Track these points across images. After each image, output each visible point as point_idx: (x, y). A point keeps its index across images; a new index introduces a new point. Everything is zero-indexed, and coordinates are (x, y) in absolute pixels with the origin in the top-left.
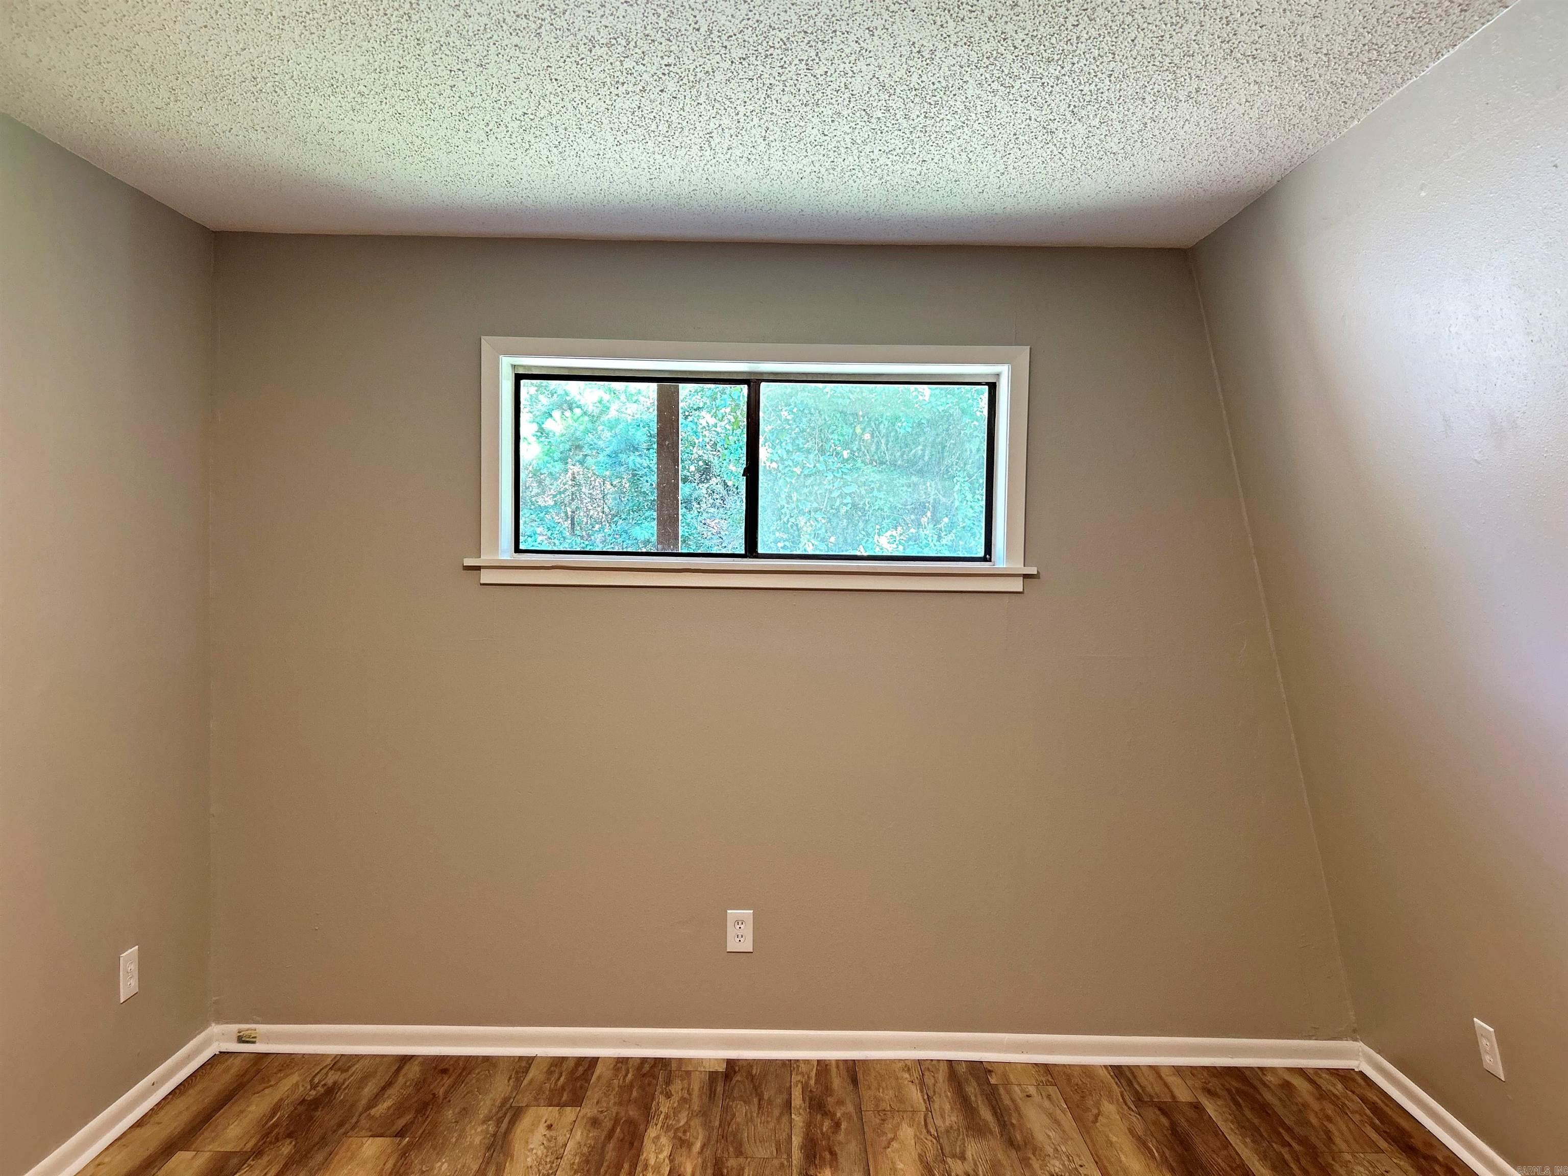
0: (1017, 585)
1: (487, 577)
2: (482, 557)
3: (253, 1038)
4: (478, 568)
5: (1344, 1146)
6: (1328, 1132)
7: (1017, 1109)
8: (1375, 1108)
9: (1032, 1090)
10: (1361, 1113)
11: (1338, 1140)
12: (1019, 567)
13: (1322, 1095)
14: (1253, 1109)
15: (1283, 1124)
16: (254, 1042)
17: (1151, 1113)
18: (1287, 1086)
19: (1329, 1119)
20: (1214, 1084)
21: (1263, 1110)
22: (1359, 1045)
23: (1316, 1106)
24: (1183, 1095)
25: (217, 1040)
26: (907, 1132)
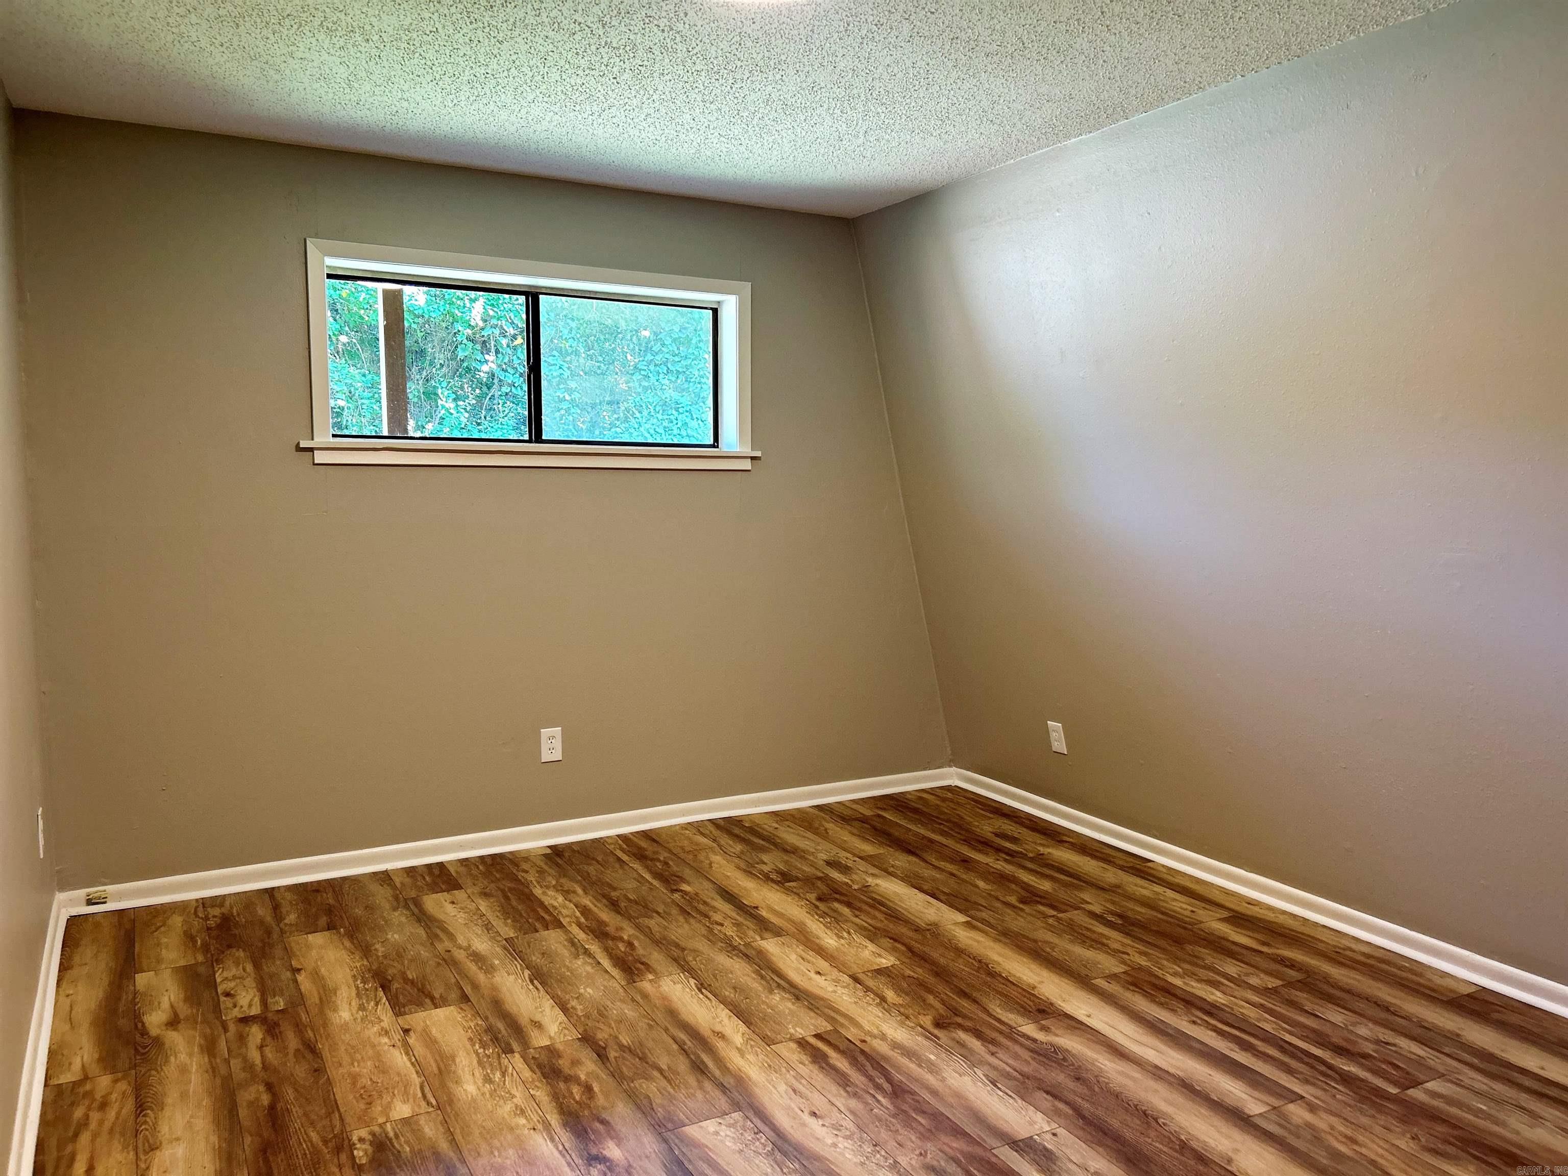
0: (747, 465)
1: (320, 457)
2: (316, 439)
3: (103, 898)
4: (311, 450)
5: (972, 820)
6: (958, 815)
7: (774, 835)
8: (976, 801)
9: (777, 826)
10: (970, 804)
11: (965, 817)
12: (748, 451)
13: (944, 800)
14: (911, 812)
15: (933, 816)
16: (105, 903)
17: (856, 823)
18: (921, 798)
19: (955, 809)
20: (880, 804)
21: (916, 811)
22: (953, 770)
23: (942, 804)
24: (868, 813)
25: (64, 907)
26: (717, 859)
